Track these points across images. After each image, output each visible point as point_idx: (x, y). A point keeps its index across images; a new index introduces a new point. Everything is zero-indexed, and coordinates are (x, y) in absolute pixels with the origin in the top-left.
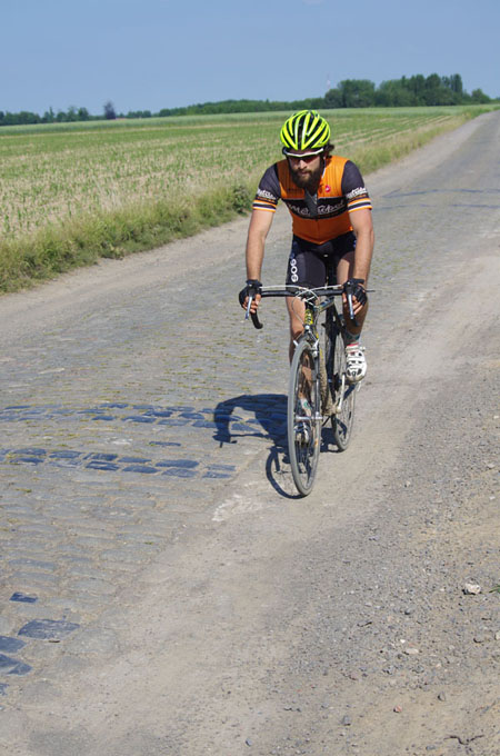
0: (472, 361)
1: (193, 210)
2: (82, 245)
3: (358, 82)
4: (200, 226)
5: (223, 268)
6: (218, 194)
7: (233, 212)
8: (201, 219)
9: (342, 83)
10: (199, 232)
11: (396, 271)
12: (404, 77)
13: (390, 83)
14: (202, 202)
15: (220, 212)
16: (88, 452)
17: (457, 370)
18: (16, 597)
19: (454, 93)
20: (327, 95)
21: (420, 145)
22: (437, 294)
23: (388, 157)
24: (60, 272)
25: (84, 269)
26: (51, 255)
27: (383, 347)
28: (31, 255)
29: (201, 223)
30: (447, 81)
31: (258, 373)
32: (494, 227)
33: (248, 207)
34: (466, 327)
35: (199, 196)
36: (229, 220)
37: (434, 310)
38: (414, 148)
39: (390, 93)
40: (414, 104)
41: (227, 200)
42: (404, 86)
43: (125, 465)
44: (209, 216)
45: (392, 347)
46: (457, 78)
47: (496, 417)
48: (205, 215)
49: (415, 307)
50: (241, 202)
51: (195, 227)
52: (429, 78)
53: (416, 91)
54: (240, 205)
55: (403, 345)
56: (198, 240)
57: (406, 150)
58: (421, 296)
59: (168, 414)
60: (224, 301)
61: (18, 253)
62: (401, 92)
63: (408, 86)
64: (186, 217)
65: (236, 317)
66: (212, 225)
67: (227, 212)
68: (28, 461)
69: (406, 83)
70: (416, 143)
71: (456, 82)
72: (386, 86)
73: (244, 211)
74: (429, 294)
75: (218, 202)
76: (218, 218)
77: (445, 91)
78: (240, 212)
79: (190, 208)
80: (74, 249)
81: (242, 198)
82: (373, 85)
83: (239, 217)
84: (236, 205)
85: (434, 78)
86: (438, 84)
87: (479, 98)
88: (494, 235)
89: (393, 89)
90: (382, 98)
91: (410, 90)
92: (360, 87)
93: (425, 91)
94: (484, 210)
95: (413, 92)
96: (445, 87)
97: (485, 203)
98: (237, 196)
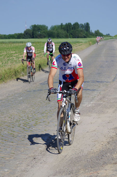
3: (40, 26)
9: (32, 26)
11: (36, 124)
12: (62, 24)
13: (55, 27)
19: (85, 32)
20: (25, 32)
27: (19, 168)
30: (82, 26)
32: (91, 101)
39: (55, 31)
40: (66, 37)
42: (62, 28)
45: (23, 168)
46: (88, 24)
52: (74, 24)
55: (29, 167)
62: (60, 31)
63: (64, 28)
69: (63, 27)
71: (87, 27)
72: (53, 28)
77: (82, 31)
82: (47, 27)
85: (76, 24)
86: (78, 28)
87: (98, 34)
88: (90, 105)
89: (57, 29)
90: (51, 34)
91: (64, 30)
92: (40, 28)
93: (72, 31)
94: (88, 92)
95: (66, 31)
96: (82, 29)
97: (89, 88)
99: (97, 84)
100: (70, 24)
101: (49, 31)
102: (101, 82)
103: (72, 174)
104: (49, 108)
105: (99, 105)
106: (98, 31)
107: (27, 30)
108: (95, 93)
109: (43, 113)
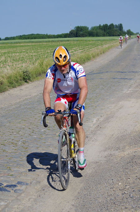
0: (113, 152)
1: (5, 81)
3: (82, 27)
4: (8, 87)
5: (14, 107)
6: (16, 74)
7: (23, 82)
8: (9, 85)
9: (76, 27)
10: (8, 90)
12: (100, 25)
13: (95, 27)
14: (9, 78)
15: (17, 82)
17: (106, 157)
19: (119, 31)
20: (70, 32)
21: (103, 52)
22: (102, 119)
23: (90, 58)
29: (9, 86)
30: (116, 26)
31: (15, 159)
32: (129, 88)
33: (29, 79)
34: (113, 135)
35: (8, 75)
36: (21, 85)
37: (99, 127)
38: (101, 53)
39: (94, 31)
40: (104, 35)
41: (20, 77)
42: (100, 29)
44: (12, 84)
46: (121, 25)
47: (120, 184)
48: (10, 83)
49: (92, 126)
50: (26, 77)
51: (6, 88)
52: (110, 25)
53: (104, 30)
54: (26, 78)
56: (7, 93)
57: (98, 55)
58: (95, 120)
60: (10, 123)
62: (98, 31)
63: (102, 29)
64: (2, 84)
65: (13, 131)
66: (13, 87)
67: (20, 81)
69: (101, 28)
70: (102, 52)
71: (121, 26)
72: (93, 28)
73: (28, 81)
74: (99, 119)
75: (16, 77)
76: (16, 84)
77: (116, 30)
78: (26, 81)
79: (3, 80)
81: (27, 76)
82: (88, 28)
83: (26, 83)
84: (24, 79)
85: (112, 25)
86: (113, 28)
87: (130, 33)
88: (128, 92)
89: (96, 29)
90: (91, 34)
91: (102, 30)
92: (83, 29)
93: (108, 30)
94: (126, 80)
95: (103, 31)
96: (116, 29)
97: (126, 77)
98: (24, 75)
99: (133, 74)
100: (107, 25)
101: (90, 31)
102: (136, 72)
103: (119, 150)
104: (95, 95)
105: (137, 91)
106: (129, 30)
107: (72, 30)
108: (132, 81)
109: (91, 99)
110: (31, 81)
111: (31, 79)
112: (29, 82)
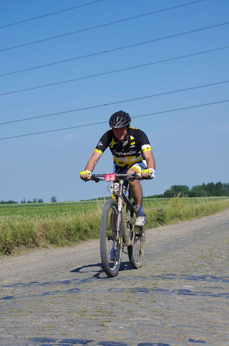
2: (92, 228)
3: (181, 186)
7: (157, 223)
9: (172, 187)
12: (204, 184)
13: (197, 187)
15: (152, 221)
16: (173, 289)
18: (191, 340)
20: (165, 193)
24: (83, 240)
25: (94, 240)
26: (79, 229)
28: (70, 228)
30: (225, 185)
36: (155, 226)
39: (195, 192)
41: (155, 216)
43: (200, 294)
52: (217, 184)
53: (210, 190)
54: (160, 219)
59: (204, 278)
61: (63, 227)
62: (202, 191)
63: (206, 189)
68: (142, 291)
69: (205, 187)
72: (195, 188)
73: (162, 223)
76: (151, 224)
77: (225, 191)
78: (160, 223)
80: (88, 228)
81: (162, 216)
82: (189, 188)
83: (160, 226)
84: (158, 219)
85: (219, 184)
86: (221, 188)
89: (198, 190)
91: (207, 190)
92: (181, 189)
93: (215, 191)
95: (208, 192)
96: (225, 189)
98: (159, 214)
100: (213, 183)
101: (191, 191)
107: (167, 191)
110: (165, 224)
111: (165, 221)
112: (164, 224)
